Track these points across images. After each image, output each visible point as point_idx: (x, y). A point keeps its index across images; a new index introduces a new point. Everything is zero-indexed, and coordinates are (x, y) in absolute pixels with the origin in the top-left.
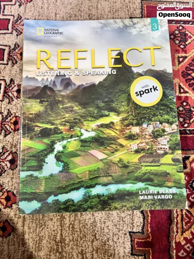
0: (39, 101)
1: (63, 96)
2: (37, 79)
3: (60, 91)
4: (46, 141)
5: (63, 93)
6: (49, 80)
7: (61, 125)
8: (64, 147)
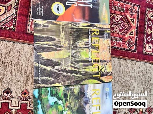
0: (79, 92)
1: (81, 102)
2: (87, 90)
3: (83, 100)
4: (63, 97)
5: (82, 101)
6: (87, 95)
7: (69, 102)
8: (60, 104)
